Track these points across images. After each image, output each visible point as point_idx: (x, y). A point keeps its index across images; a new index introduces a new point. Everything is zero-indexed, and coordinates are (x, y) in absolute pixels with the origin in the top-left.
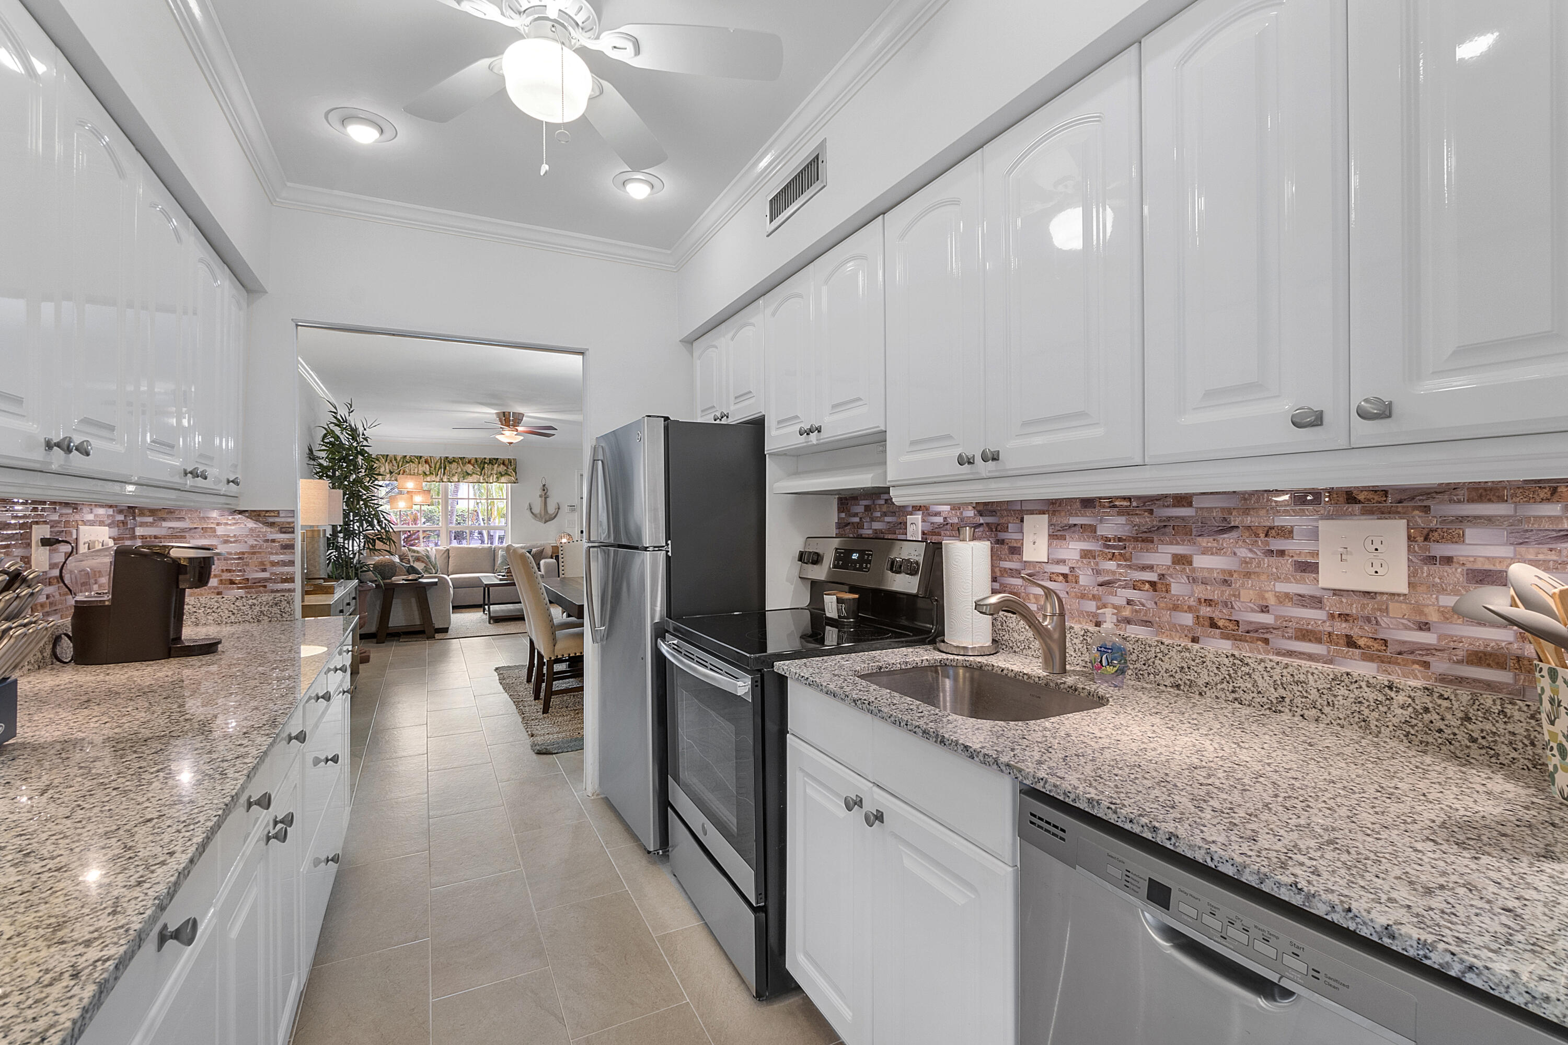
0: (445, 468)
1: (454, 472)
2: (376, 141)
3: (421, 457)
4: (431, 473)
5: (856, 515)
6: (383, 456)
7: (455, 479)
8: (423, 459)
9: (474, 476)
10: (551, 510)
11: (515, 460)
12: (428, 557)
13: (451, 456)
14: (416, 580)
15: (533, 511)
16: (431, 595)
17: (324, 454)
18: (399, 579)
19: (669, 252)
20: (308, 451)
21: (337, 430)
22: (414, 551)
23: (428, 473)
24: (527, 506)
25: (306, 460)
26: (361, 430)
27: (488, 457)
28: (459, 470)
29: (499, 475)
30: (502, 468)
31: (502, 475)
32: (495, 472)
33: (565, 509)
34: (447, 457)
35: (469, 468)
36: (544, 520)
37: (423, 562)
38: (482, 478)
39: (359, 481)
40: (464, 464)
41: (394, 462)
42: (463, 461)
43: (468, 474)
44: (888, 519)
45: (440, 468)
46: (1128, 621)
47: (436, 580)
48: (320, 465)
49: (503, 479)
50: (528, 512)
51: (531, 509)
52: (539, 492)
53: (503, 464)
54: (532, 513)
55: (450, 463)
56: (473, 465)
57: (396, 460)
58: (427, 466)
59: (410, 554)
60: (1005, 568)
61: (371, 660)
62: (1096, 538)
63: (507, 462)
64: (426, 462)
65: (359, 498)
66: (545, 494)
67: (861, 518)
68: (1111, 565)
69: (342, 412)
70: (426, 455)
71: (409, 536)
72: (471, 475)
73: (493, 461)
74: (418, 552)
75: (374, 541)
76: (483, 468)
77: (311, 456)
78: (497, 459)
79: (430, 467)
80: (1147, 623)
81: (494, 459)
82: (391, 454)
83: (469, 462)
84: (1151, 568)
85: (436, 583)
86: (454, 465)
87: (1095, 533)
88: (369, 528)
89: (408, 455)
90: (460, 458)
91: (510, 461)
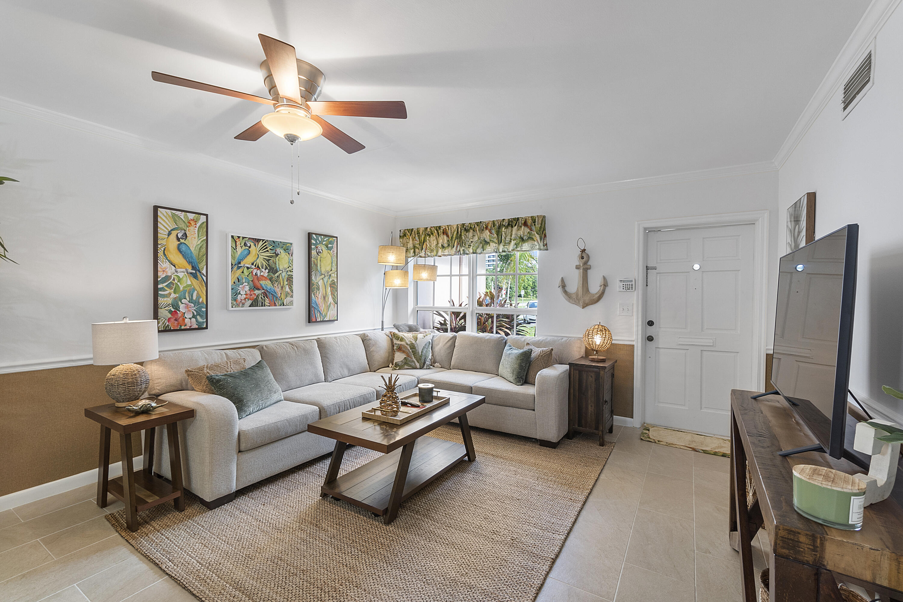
0: (461, 238)
1: (470, 241)
3: (440, 227)
4: (449, 245)
7: (473, 250)
8: (441, 230)
9: (492, 244)
10: (595, 288)
11: (541, 217)
12: (413, 347)
13: (467, 222)
15: (567, 289)
23: (446, 245)
24: (558, 282)
27: (507, 218)
28: (476, 238)
29: (520, 240)
30: (524, 231)
31: (524, 241)
32: (515, 237)
33: (616, 286)
34: (463, 224)
35: (486, 235)
36: (581, 304)
37: (404, 352)
38: (501, 246)
40: (482, 231)
42: (481, 226)
43: (485, 243)
45: (457, 238)
49: (526, 246)
50: (559, 291)
51: (563, 286)
52: (576, 261)
53: (525, 224)
54: (565, 292)
55: (467, 230)
56: (490, 231)
57: (418, 233)
58: (445, 237)
63: (529, 222)
64: (444, 232)
66: (585, 263)
70: (443, 224)
72: (489, 244)
73: (512, 223)
74: (402, 339)
76: (502, 233)
78: (518, 218)
79: (448, 238)
81: (514, 219)
83: (486, 227)
86: (471, 233)
89: (429, 226)
90: (478, 224)
91: (533, 219)
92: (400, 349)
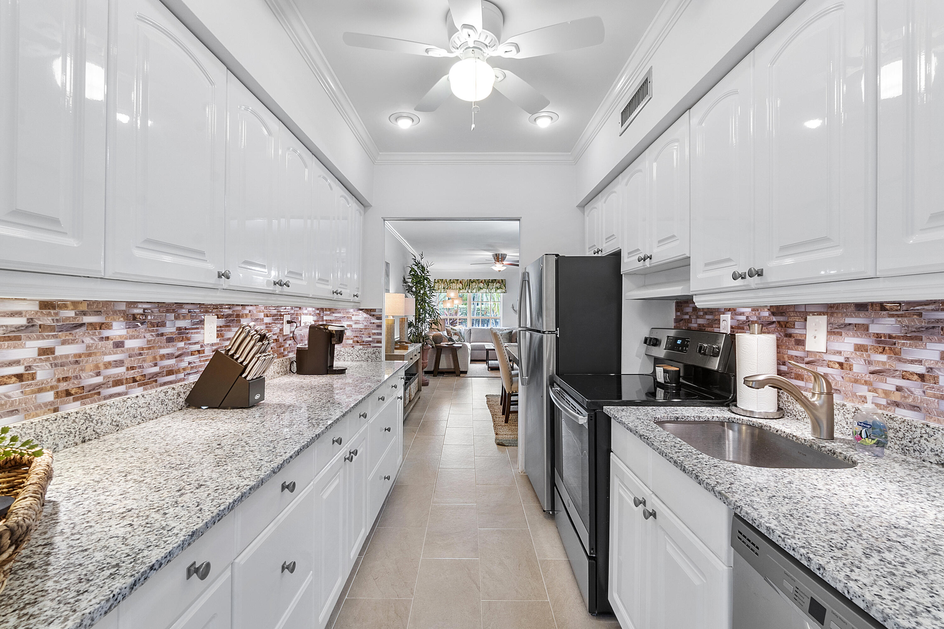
0: (469, 286)
1: (474, 287)
2: (412, 126)
3: (458, 280)
4: (463, 288)
5: (687, 313)
6: (440, 280)
7: (475, 291)
8: (459, 281)
9: (484, 289)
11: (505, 280)
12: (460, 333)
13: (472, 279)
14: (452, 345)
16: (459, 353)
17: (410, 280)
18: (443, 344)
19: (570, 153)
20: (403, 279)
21: (416, 268)
22: (454, 330)
23: (461, 288)
24: (511, 306)
25: (402, 283)
26: (425, 266)
27: (491, 279)
28: (477, 286)
29: (496, 289)
30: (498, 285)
31: (498, 289)
32: (494, 287)
34: (470, 280)
35: (481, 285)
37: (457, 335)
38: (488, 290)
39: (425, 294)
40: (479, 283)
41: (446, 283)
42: (478, 281)
43: (481, 288)
44: (707, 317)
45: (467, 285)
46: (897, 405)
47: (461, 345)
48: (409, 285)
49: (499, 291)
50: (512, 309)
51: (513, 307)
53: (499, 282)
55: (472, 283)
56: (483, 284)
57: (446, 282)
59: (452, 331)
60: (792, 356)
61: (429, 385)
62: (869, 336)
63: (501, 281)
64: (461, 282)
65: (425, 302)
67: (690, 316)
68: (883, 358)
69: (418, 258)
70: (460, 279)
71: (453, 321)
72: (482, 289)
73: (493, 281)
74: (456, 330)
75: (431, 324)
76: (489, 285)
77: (405, 281)
78: (496, 280)
79: (462, 285)
80: (915, 408)
82: (444, 279)
83: (482, 282)
84: (920, 362)
85: (461, 347)
86: (474, 284)
87: (868, 331)
88: (429, 317)
89: (452, 279)
90: (477, 280)
91: (502, 281)
92: (455, 334)
